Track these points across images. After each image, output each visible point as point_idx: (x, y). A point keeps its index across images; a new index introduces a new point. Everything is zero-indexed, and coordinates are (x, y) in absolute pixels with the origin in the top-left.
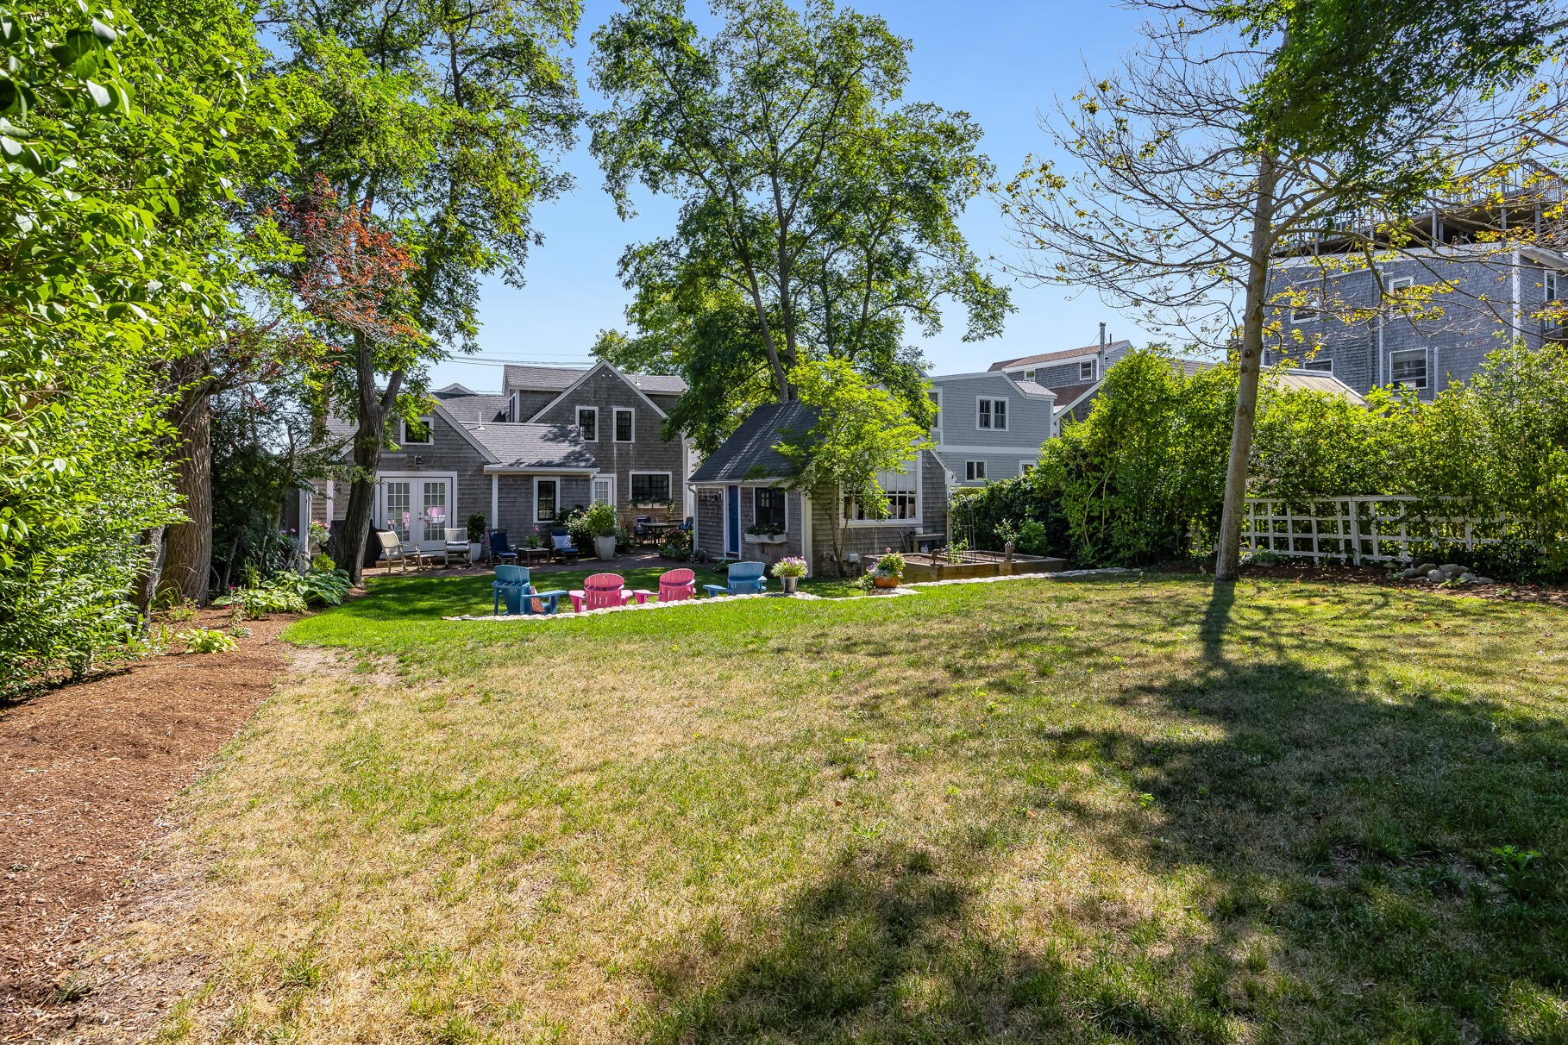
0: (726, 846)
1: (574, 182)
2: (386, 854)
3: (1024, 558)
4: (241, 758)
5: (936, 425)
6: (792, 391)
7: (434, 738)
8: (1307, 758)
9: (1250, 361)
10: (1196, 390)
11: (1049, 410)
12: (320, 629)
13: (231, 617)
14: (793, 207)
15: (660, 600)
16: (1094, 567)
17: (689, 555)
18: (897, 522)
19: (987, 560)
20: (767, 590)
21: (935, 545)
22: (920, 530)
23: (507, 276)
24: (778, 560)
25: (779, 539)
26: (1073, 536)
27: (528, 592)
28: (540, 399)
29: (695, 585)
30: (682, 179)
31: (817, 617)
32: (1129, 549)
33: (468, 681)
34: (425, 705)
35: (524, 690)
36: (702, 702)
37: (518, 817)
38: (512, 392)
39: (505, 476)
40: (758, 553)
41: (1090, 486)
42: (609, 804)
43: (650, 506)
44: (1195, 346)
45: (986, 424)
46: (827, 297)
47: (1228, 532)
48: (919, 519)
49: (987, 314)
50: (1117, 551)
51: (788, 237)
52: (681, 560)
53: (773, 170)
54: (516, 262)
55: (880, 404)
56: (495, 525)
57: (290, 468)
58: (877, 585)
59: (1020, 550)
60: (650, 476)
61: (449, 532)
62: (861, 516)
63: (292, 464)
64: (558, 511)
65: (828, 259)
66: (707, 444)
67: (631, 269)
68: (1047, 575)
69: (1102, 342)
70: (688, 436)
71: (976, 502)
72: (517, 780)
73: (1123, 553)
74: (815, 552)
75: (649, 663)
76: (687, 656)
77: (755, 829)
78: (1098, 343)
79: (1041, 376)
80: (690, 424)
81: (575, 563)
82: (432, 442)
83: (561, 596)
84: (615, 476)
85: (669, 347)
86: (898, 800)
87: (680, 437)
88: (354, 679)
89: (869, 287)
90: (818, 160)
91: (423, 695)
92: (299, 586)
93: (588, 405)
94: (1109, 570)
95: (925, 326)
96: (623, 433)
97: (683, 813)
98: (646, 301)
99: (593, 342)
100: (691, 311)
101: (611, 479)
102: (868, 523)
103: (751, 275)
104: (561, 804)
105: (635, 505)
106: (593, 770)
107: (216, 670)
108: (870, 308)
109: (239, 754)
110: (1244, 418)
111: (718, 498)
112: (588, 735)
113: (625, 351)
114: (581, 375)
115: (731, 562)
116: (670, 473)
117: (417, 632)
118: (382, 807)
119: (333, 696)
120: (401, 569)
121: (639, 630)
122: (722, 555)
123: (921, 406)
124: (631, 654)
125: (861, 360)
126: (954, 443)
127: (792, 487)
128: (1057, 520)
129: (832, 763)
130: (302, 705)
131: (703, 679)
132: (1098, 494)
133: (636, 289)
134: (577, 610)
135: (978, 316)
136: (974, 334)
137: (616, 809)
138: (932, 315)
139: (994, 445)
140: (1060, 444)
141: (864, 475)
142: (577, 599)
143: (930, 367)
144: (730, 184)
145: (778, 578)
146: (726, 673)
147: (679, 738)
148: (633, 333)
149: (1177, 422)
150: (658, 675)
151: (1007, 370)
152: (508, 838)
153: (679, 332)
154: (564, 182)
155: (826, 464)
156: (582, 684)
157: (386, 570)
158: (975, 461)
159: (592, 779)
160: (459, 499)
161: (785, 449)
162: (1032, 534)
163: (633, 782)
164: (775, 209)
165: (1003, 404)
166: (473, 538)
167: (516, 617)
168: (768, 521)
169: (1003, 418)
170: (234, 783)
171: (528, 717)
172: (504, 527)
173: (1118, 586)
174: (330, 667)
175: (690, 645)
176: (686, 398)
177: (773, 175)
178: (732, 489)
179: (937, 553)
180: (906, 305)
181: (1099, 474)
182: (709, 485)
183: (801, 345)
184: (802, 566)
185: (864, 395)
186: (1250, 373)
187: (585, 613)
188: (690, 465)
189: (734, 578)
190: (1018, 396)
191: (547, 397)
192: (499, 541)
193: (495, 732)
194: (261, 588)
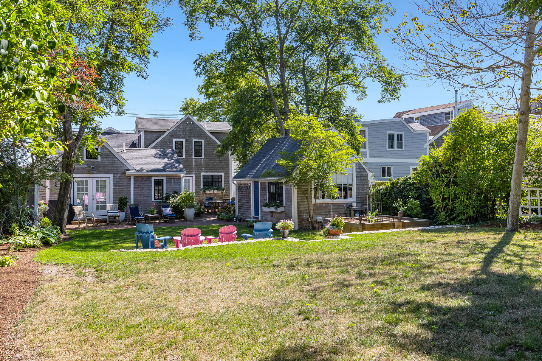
0: (252, 344)
1: (172, 22)
2: (110, 347)
3: (408, 220)
4: (36, 312)
5: (365, 148)
6: (287, 132)
7: (121, 304)
8: (514, 313)
9: (523, 117)
10: (499, 131)
11: (426, 138)
12: (53, 256)
13: (9, 249)
14: (287, 32)
15: (219, 241)
16: (446, 224)
17: (233, 218)
18: (342, 200)
19: (388, 220)
20: (274, 236)
21: (362, 212)
22: (355, 205)
23: (139, 73)
24: (279, 221)
25: (280, 210)
26: (435, 208)
27: (153, 237)
28: (154, 135)
29: (237, 234)
30: (227, 19)
31: (298, 250)
32: (464, 215)
33: (130, 280)
34: (114, 290)
35: (158, 284)
36: (242, 289)
37: (164, 334)
38: (140, 132)
39: (137, 177)
40: (269, 217)
41: (443, 181)
42: (202, 329)
43: (212, 192)
44: (497, 108)
45: (392, 146)
46: (305, 80)
47: (513, 206)
48: (354, 199)
49: (391, 88)
50: (458, 216)
51: (284, 49)
52: (229, 221)
53: (276, 14)
54: (143, 66)
55: (332, 139)
56: (132, 202)
57: (32, 175)
58: (330, 234)
59: (406, 215)
60: (212, 176)
61: (109, 206)
62: (323, 197)
63: (33, 172)
64: (165, 195)
65: (306, 59)
66: (243, 158)
67: (201, 67)
68: (419, 228)
69: (456, 101)
70: (232, 154)
71: (385, 189)
72: (161, 320)
73: (461, 217)
74: (299, 216)
75: (215, 272)
76: (234, 268)
77: (265, 338)
78: (454, 101)
79: (423, 120)
80: (233, 147)
81: (174, 222)
82: (99, 159)
83: (169, 239)
84: (194, 175)
85: (222, 106)
86: (327, 328)
87: (228, 155)
88: (76, 279)
89: (328, 74)
90: (300, 7)
91: (111, 285)
92: (38, 234)
93: (180, 138)
94: (453, 226)
95: (358, 95)
96: (198, 153)
97: (234, 333)
98: (209, 83)
99: (182, 105)
100: (234, 88)
101: (192, 177)
102: (327, 201)
103: (264, 69)
104: (182, 329)
105: (204, 191)
106: (194, 316)
107: (10, 274)
108: (329, 85)
109: (34, 310)
110: (520, 147)
111: (248, 188)
112: (190, 303)
113: (198, 109)
114: (176, 122)
115: (255, 222)
116: (223, 174)
117: (100, 258)
118: (105, 330)
119: (69, 286)
120: (85, 225)
121: (209, 256)
122: (250, 217)
123: (355, 138)
124: (207, 268)
125: (324, 114)
126: (375, 157)
127: (286, 182)
128: (427, 199)
129: (300, 314)
130: (56, 290)
131: (242, 279)
132: (448, 185)
133: (203, 78)
134: (178, 246)
135: (386, 90)
136: (384, 99)
137: (205, 331)
138: (362, 89)
139: (396, 158)
140: (428, 159)
141: (324, 176)
142: (177, 241)
143: (361, 117)
144: (253, 22)
145: (279, 230)
146: (252, 276)
147: (231, 304)
148: (202, 100)
149: (489, 148)
150: (220, 277)
151: (404, 117)
152: (160, 341)
153: (226, 98)
154: (167, 22)
155: (305, 170)
156: (185, 281)
157: (77, 226)
158: (386, 167)
159: (194, 320)
160: (114, 189)
161: (282, 162)
162: (413, 207)
163: (212, 321)
164: (277, 34)
165: (401, 135)
166: (121, 209)
167: (148, 250)
168: (274, 200)
169: (401, 143)
170: (36, 322)
171: (161, 295)
172: (137, 203)
173: (453, 234)
174: (63, 274)
175: (235, 263)
176: (230, 133)
177: (276, 17)
178: (256, 183)
179: (362, 217)
180: (348, 84)
181: (448, 175)
182: (243, 181)
183: (292, 106)
184: (291, 224)
185: (324, 134)
186: (524, 122)
187: (182, 248)
188: (233, 169)
189: (257, 230)
190: (410, 131)
191: (158, 134)
192: (135, 211)
193: (148, 301)
194: (19, 235)
